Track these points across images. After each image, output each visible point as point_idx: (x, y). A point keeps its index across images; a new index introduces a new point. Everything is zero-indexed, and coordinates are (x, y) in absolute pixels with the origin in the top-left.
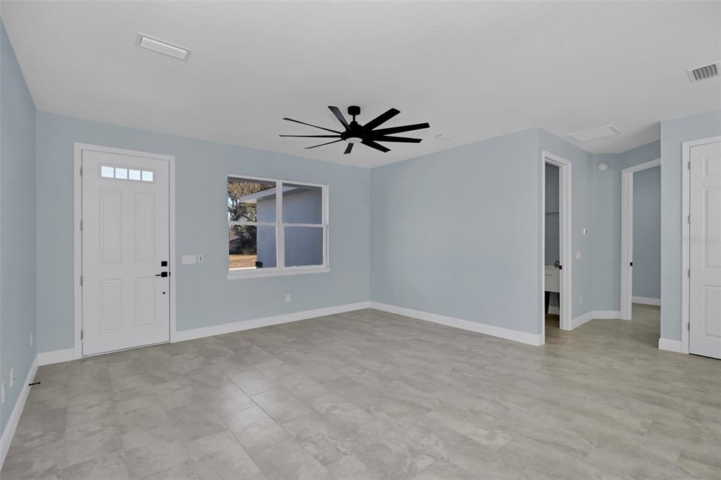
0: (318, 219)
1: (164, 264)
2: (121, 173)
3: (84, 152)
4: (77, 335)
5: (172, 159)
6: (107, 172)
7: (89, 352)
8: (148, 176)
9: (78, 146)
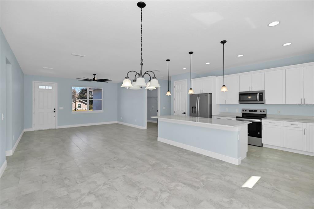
0: (101, 98)
1: (54, 109)
2: (44, 87)
3: (35, 83)
4: (33, 125)
5: (57, 83)
6: (40, 87)
7: (36, 129)
8: (50, 88)
9: (33, 82)
